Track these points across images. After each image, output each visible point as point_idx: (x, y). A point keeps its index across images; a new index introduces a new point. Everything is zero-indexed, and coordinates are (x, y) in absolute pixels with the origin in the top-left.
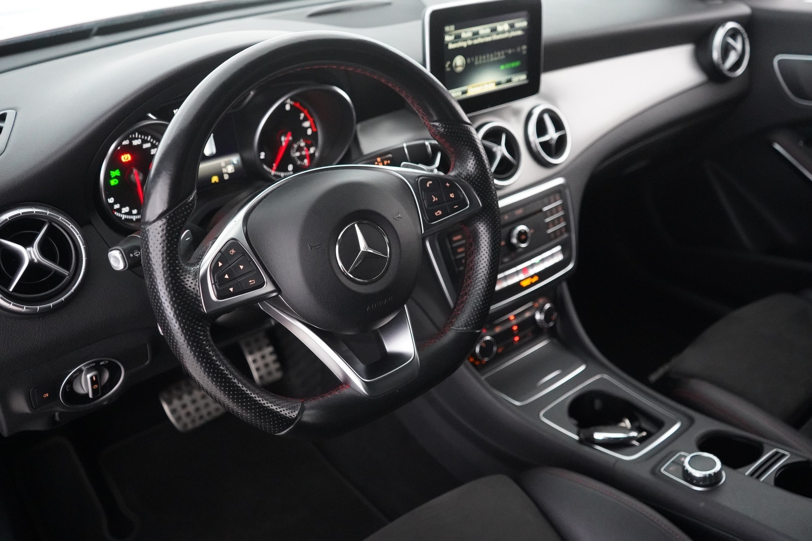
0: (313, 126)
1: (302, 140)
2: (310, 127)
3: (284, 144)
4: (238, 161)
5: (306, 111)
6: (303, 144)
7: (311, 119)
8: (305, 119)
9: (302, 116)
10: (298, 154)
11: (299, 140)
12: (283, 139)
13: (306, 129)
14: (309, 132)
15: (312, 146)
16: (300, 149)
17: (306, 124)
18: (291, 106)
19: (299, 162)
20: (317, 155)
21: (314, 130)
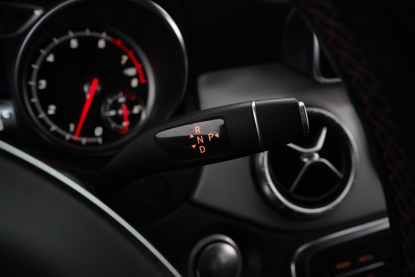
0: (141, 75)
1: (121, 94)
2: (137, 76)
3: (88, 96)
4: (10, 114)
5: (131, 53)
6: (122, 99)
7: (139, 66)
8: (129, 64)
9: (125, 59)
10: (112, 113)
11: (117, 93)
12: (86, 89)
13: (130, 78)
14: (135, 83)
15: (137, 103)
16: (116, 106)
17: (131, 72)
18: (107, 42)
19: (114, 125)
20: (144, 116)
21: (143, 81)
